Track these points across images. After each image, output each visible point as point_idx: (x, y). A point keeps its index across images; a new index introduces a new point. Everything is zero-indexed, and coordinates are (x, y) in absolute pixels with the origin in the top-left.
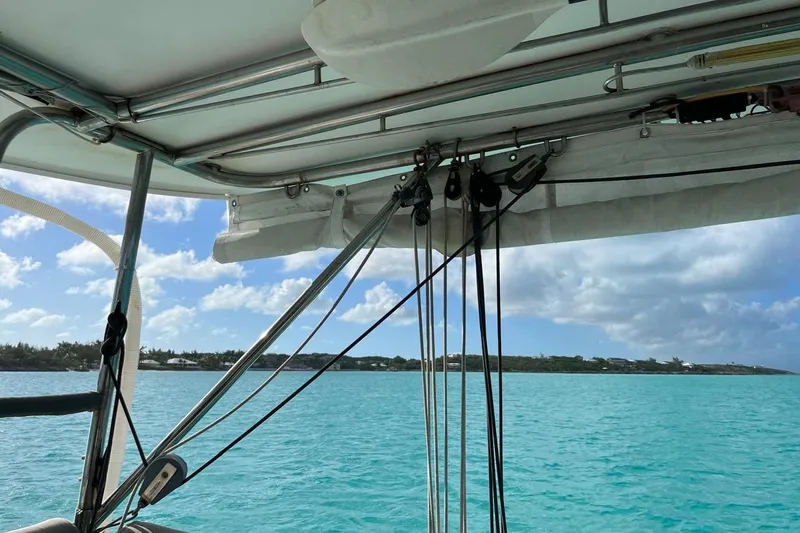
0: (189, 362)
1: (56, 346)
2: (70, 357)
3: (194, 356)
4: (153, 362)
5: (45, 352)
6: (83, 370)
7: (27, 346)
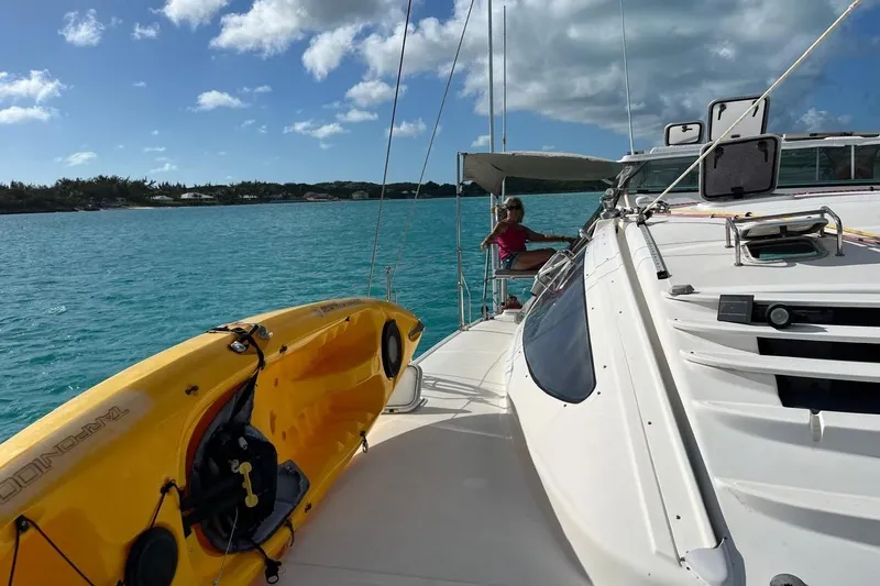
0: (204, 196)
1: (53, 184)
2: (74, 196)
3: (208, 189)
4: (165, 197)
5: (44, 190)
6: (93, 210)
7: (21, 184)
